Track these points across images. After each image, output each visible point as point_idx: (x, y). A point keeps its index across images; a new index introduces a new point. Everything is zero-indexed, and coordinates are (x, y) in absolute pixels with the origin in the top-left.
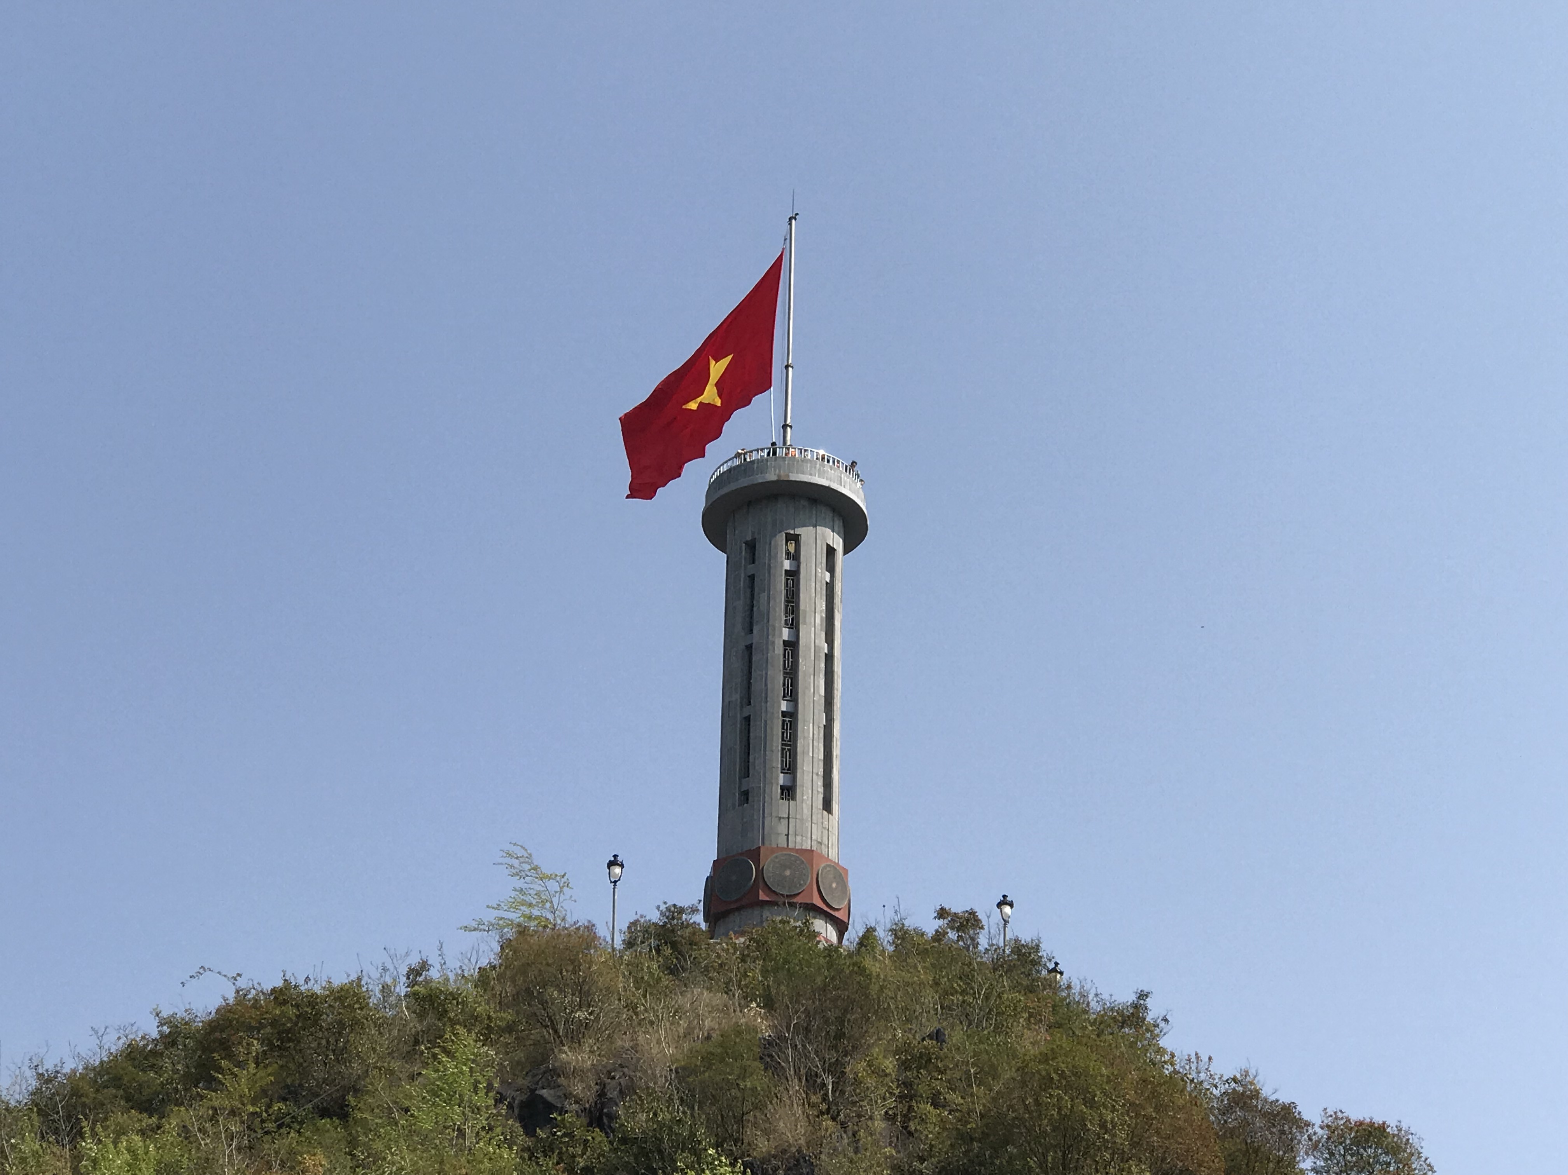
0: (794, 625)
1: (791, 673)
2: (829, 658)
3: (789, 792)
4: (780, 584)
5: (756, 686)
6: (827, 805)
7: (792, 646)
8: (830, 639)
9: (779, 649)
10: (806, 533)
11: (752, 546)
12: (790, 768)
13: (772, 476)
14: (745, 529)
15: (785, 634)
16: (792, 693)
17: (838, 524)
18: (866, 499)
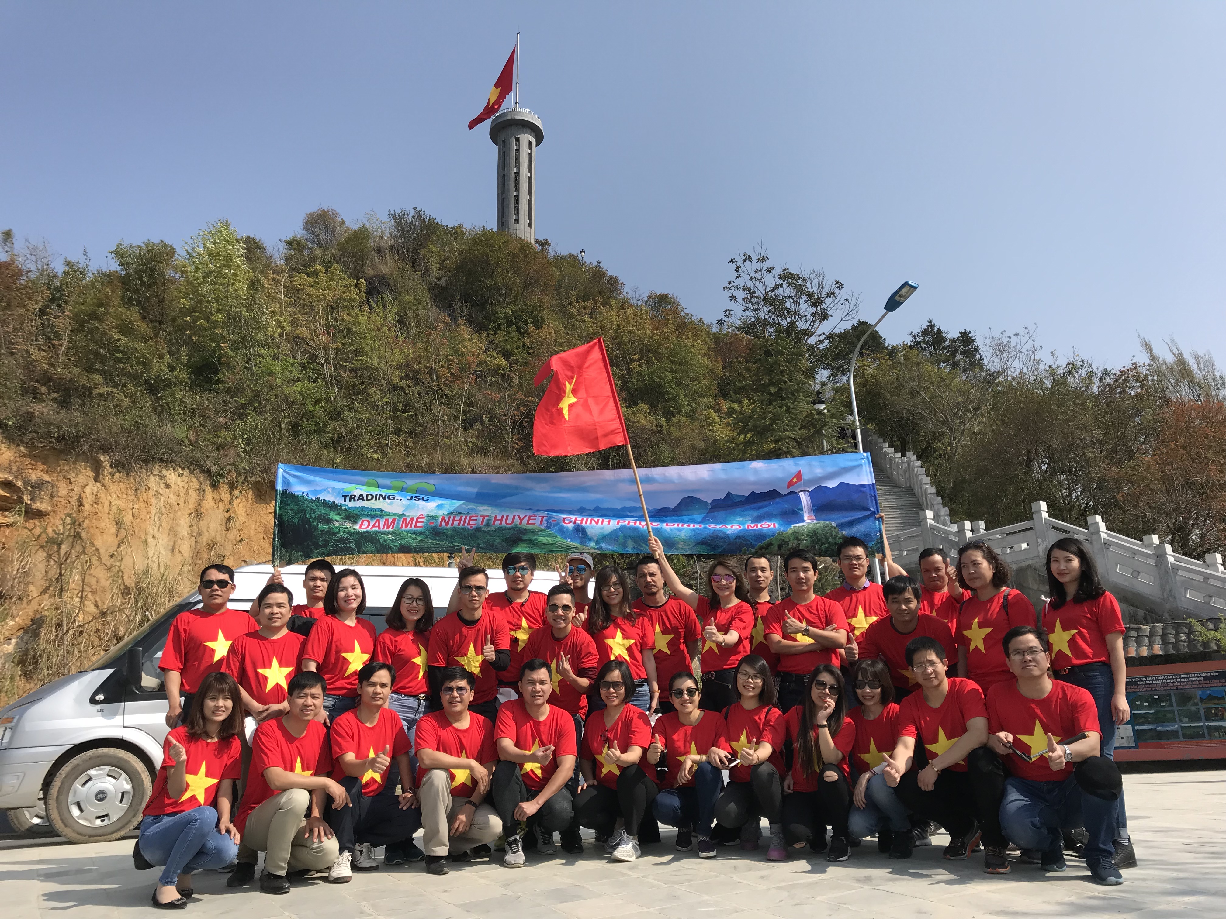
0: (518, 167)
1: (517, 183)
2: (530, 178)
3: (517, 221)
4: (513, 153)
5: (506, 187)
6: (530, 225)
7: (517, 174)
8: (530, 171)
9: (513, 175)
10: (521, 136)
11: (504, 142)
12: (517, 214)
13: (509, 118)
14: (502, 137)
15: (515, 170)
16: (517, 190)
17: (533, 134)
18: (543, 125)
